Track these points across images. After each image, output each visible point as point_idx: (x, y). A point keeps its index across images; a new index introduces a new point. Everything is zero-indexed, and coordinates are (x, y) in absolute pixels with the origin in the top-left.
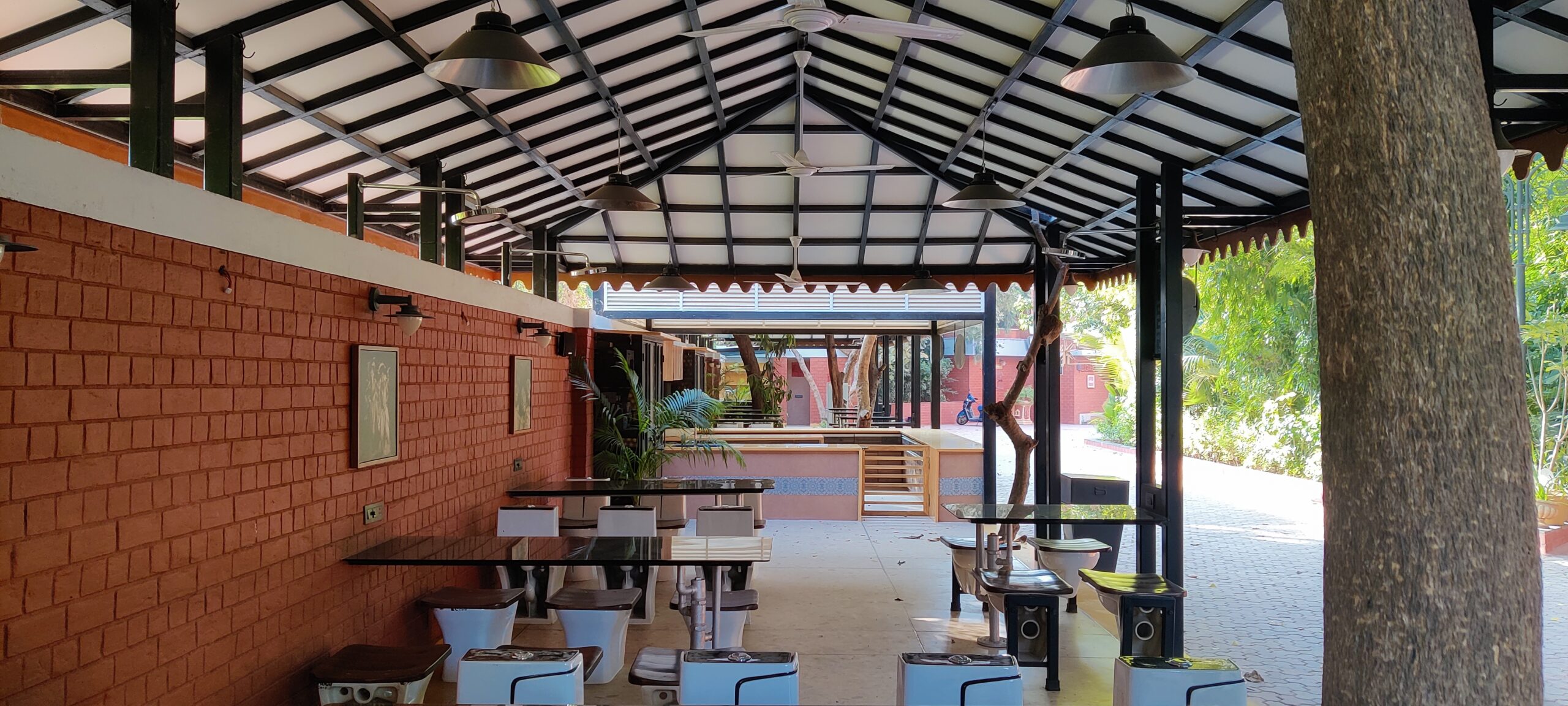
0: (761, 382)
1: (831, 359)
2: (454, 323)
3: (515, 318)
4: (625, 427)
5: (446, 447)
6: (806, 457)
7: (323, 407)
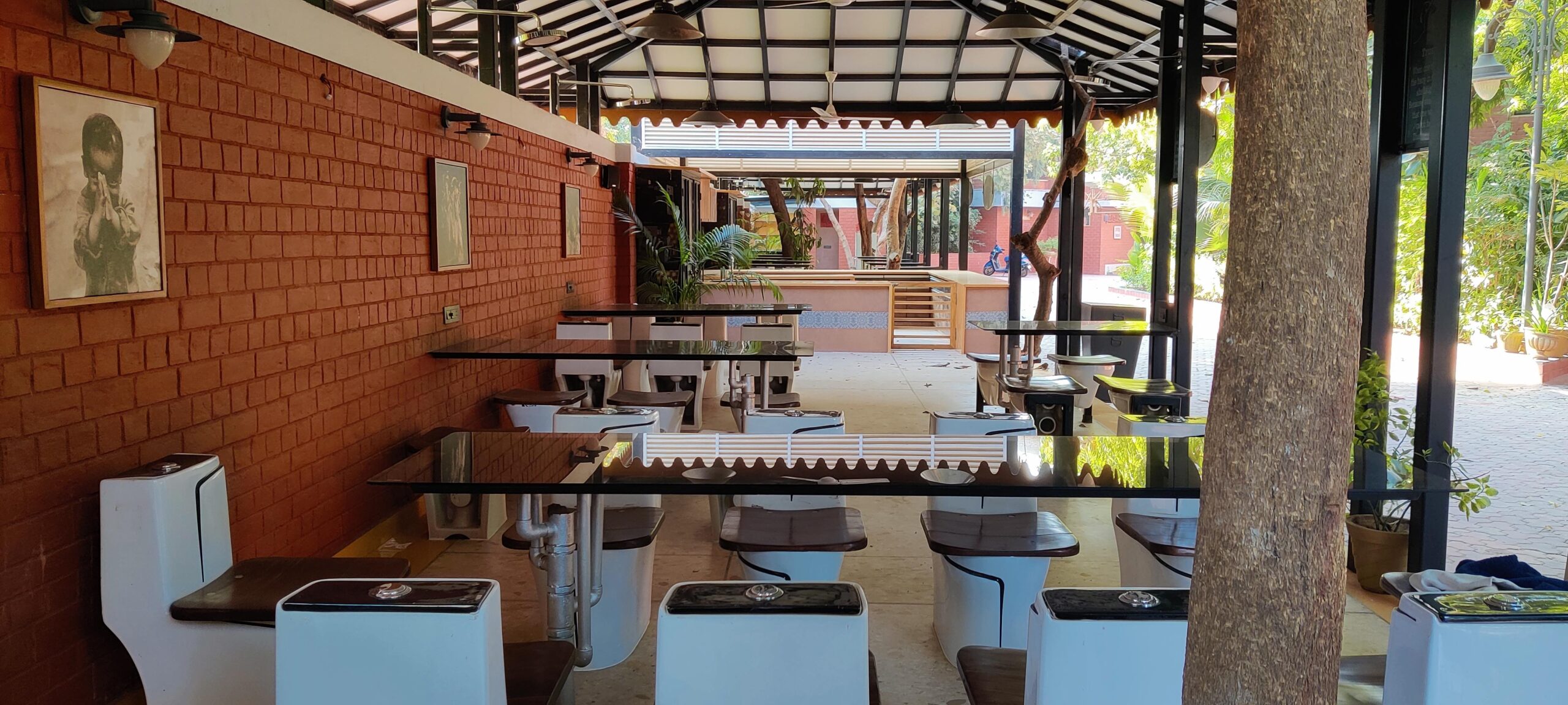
0: (791, 229)
1: (861, 208)
2: (513, 146)
3: (564, 148)
4: (666, 260)
5: (509, 263)
6: (837, 292)
7: (407, 213)
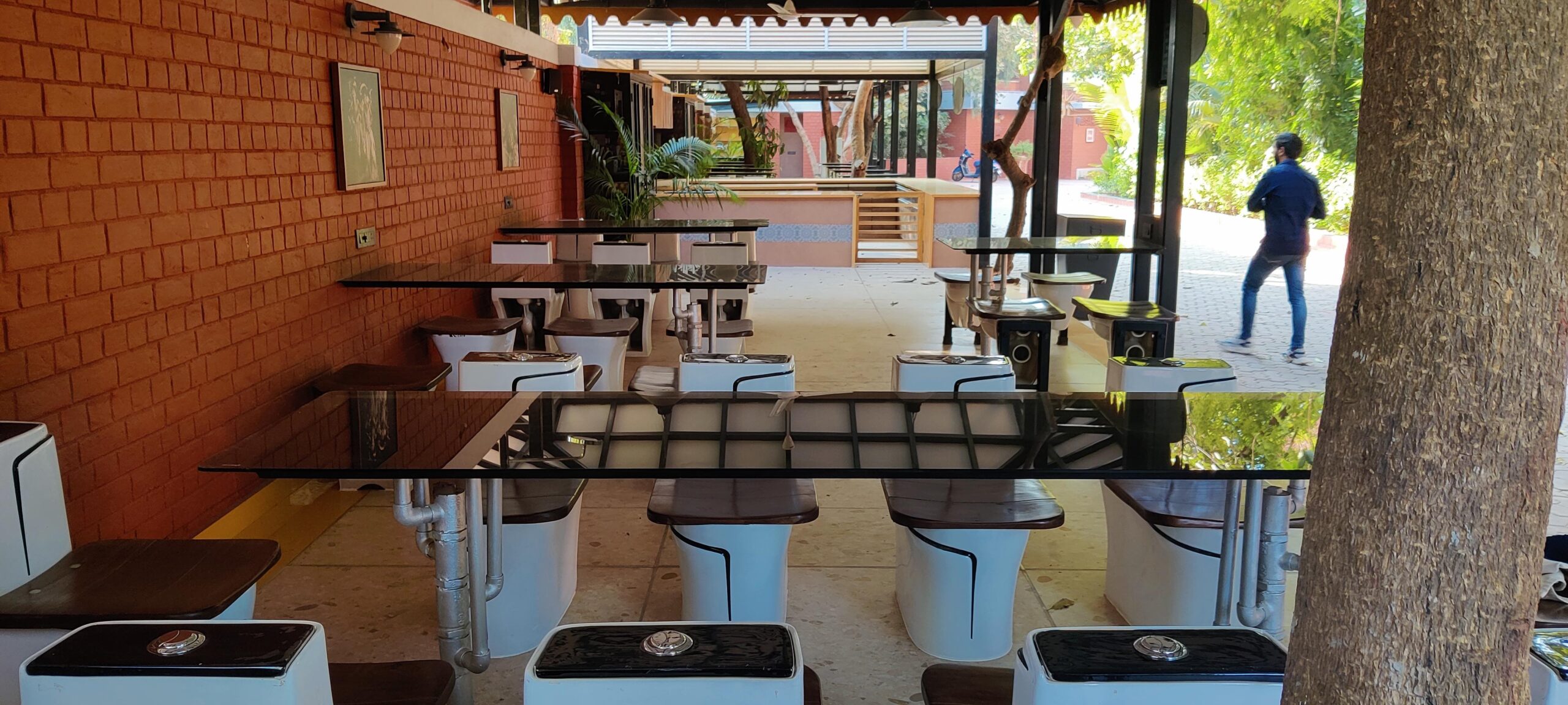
0: (753, 135)
1: (826, 112)
2: (435, 48)
3: (498, 49)
4: (615, 169)
5: (434, 178)
7: (306, 125)
